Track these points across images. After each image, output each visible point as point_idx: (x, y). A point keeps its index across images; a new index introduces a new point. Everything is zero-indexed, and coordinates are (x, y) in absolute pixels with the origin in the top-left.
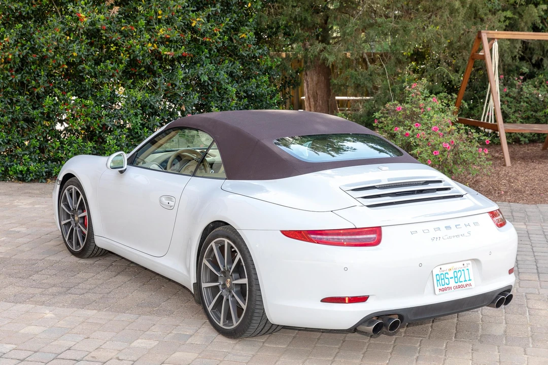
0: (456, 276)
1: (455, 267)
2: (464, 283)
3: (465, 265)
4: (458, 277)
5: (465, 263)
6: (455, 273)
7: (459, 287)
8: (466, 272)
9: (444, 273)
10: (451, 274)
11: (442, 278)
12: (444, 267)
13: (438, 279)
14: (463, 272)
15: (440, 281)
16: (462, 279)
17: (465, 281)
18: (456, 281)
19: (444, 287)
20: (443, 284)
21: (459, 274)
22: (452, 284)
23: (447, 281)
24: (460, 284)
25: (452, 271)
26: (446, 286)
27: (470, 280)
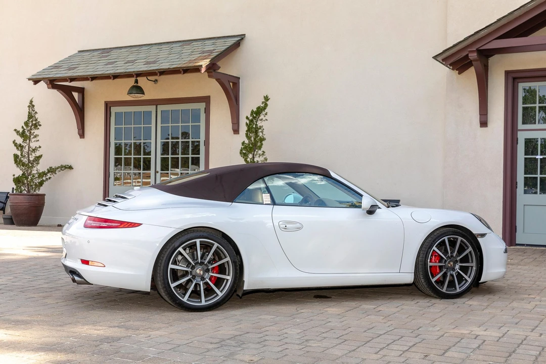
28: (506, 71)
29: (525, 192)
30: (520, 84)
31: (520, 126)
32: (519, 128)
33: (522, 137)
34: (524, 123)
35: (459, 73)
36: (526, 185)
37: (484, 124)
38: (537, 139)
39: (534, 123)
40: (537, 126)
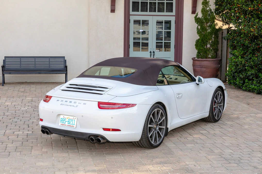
0: (69, 121)
1: (70, 118)
2: (71, 125)
3: (74, 118)
4: (70, 122)
5: (74, 117)
6: (69, 120)
7: (69, 126)
8: (74, 121)
9: (64, 119)
10: (67, 120)
11: (63, 120)
12: (65, 116)
13: (61, 120)
14: (72, 121)
15: (62, 121)
16: (71, 123)
17: (72, 124)
18: (69, 123)
19: (63, 124)
20: (63, 122)
21: (70, 121)
22: (67, 124)
23: (65, 122)
24: (70, 125)
25: (68, 119)
26: (64, 124)
27: (74, 125)
29: (134, 51)
31: (131, 13)
33: (132, 19)
34: (133, 11)
36: (134, 46)
37: (113, 11)
38: (140, 20)
39: (138, 11)
40: (140, 13)
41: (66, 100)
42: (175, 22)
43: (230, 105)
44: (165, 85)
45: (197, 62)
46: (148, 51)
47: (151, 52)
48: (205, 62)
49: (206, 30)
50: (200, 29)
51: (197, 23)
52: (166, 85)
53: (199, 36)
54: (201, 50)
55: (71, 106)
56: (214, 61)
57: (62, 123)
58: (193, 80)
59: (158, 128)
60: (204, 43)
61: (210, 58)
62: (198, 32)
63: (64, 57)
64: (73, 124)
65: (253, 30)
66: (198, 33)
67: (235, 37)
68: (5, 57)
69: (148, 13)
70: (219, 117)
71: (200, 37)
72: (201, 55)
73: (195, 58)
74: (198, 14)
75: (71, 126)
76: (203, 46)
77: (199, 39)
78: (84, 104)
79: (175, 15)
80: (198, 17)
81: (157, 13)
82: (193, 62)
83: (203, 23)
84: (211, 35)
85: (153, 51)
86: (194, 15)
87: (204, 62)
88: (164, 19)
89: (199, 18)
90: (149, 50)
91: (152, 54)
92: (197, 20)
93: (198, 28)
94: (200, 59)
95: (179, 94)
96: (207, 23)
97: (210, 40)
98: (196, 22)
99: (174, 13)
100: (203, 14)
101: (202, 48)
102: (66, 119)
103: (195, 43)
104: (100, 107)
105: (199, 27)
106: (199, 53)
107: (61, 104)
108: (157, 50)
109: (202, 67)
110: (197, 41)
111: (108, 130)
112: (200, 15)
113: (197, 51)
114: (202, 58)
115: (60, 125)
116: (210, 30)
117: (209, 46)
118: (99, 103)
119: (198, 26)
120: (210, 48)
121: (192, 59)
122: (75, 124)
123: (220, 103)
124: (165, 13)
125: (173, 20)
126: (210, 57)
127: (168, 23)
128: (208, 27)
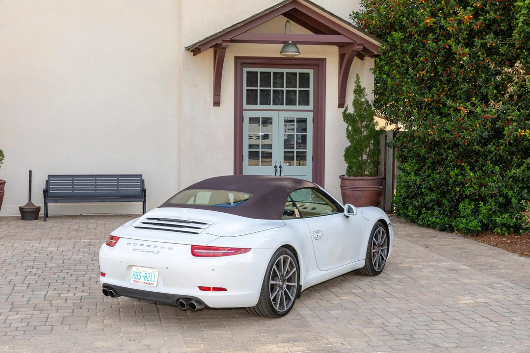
1: (148, 271)
2: (149, 282)
3: (154, 272)
5: (154, 270)
7: (146, 283)
8: (153, 275)
9: (139, 272)
10: (143, 274)
11: (137, 274)
12: (140, 268)
13: (134, 274)
15: (135, 276)
16: (149, 279)
17: (151, 281)
20: (137, 278)
22: (142, 280)
23: (139, 277)
24: (147, 282)
25: (145, 273)
26: (138, 280)
28: (235, 57)
29: (250, 164)
30: (244, 68)
31: (245, 106)
32: (244, 108)
33: (247, 115)
34: (248, 103)
35: (194, 55)
36: (250, 158)
37: (217, 103)
38: (259, 118)
39: (257, 104)
40: (259, 106)
41: (142, 242)
42: (313, 120)
43: (398, 249)
44: (296, 218)
45: (347, 182)
46: (271, 165)
47: (276, 167)
48: (360, 181)
49: (361, 132)
50: (352, 131)
51: (347, 122)
52: (298, 218)
53: (350, 141)
54: (354, 163)
55: (149, 252)
56: (374, 180)
57: (135, 280)
58: (340, 210)
59: (285, 286)
60: (357, 152)
61: (367, 175)
62: (348, 135)
63: (142, 175)
64: (153, 280)
65: (432, 133)
66: (348, 137)
67: (405, 143)
68: (49, 176)
69: (272, 107)
70: (381, 268)
71: (351, 144)
72: (353, 171)
73: (344, 175)
74: (348, 107)
75: (149, 284)
76: (355, 157)
77: (350, 146)
78: (170, 249)
79: (312, 109)
80: (347, 112)
81: (285, 107)
82: (342, 183)
83: (355, 121)
84: (367, 140)
85: (279, 166)
86: (342, 110)
87: (358, 181)
88: (295, 116)
89: (349, 114)
90: (274, 164)
91: (278, 169)
92: (347, 117)
93: (347, 130)
94: (352, 178)
95: (317, 232)
96: (362, 122)
97: (366, 147)
98: (344, 120)
99: (311, 107)
100: (355, 108)
101: (355, 161)
102: (142, 272)
103: (344, 153)
104: (194, 254)
105: (350, 128)
106: (350, 167)
107: (133, 250)
108: (285, 164)
109: (355, 189)
110: (348, 150)
111: (207, 289)
112: (351, 110)
113: (347, 165)
114: (354, 176)
115: (132, 282)
116: (367, 133)
117: (365, 157)
118: (193, 248)
119: (348, 127)
120: (366, 160)
121: (340, 177)
122: (156, 280)
123: (382, 246)
124: (297, 107)
125: (309, 116)
126: (368, 173)
127: (302, 121)
128: (364, 127)
